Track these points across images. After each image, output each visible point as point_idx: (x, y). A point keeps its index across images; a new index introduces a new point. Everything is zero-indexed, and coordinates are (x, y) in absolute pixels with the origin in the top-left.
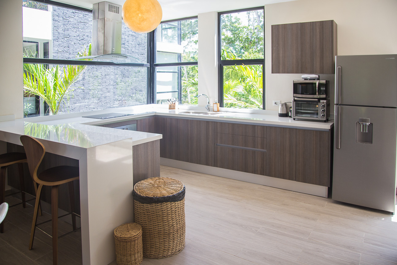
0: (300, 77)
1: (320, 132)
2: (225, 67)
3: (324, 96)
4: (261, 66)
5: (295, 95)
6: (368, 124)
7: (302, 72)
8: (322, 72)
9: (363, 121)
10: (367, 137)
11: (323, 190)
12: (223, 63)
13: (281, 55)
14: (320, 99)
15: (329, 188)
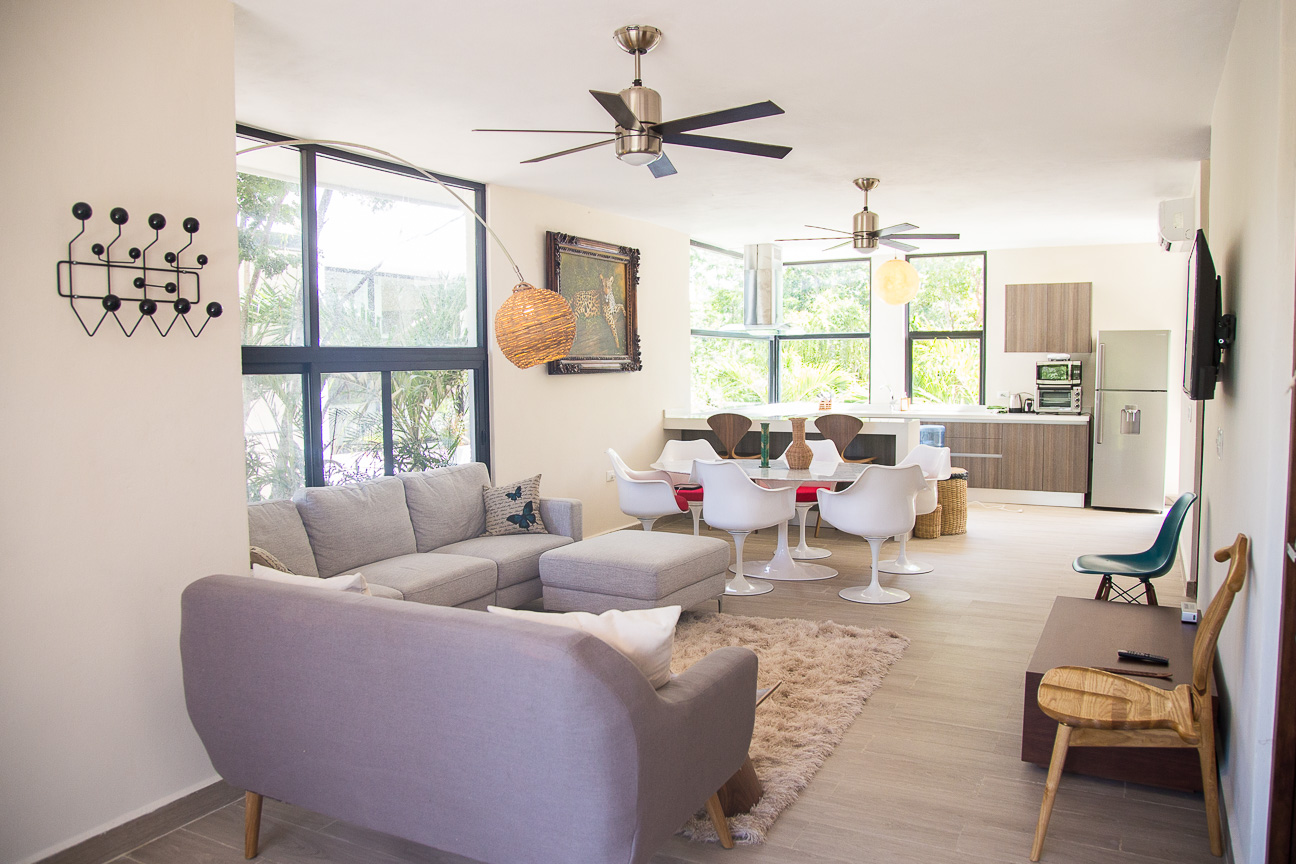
0: (1044, 358)
1: (1076, 427)
2: (914, 341)
3: (1078, 382)
4: (979, 340)
5: (1039, 382)
6: (1135, 411)
7: (1048, 350)
8: (1075, 350)
9: (1128, 407)
10: (1134, 427)
11: (1078, 498)
12: (913, 336)
13: (1019, 327)
14: (1073, 385)
15: (1086, 495)
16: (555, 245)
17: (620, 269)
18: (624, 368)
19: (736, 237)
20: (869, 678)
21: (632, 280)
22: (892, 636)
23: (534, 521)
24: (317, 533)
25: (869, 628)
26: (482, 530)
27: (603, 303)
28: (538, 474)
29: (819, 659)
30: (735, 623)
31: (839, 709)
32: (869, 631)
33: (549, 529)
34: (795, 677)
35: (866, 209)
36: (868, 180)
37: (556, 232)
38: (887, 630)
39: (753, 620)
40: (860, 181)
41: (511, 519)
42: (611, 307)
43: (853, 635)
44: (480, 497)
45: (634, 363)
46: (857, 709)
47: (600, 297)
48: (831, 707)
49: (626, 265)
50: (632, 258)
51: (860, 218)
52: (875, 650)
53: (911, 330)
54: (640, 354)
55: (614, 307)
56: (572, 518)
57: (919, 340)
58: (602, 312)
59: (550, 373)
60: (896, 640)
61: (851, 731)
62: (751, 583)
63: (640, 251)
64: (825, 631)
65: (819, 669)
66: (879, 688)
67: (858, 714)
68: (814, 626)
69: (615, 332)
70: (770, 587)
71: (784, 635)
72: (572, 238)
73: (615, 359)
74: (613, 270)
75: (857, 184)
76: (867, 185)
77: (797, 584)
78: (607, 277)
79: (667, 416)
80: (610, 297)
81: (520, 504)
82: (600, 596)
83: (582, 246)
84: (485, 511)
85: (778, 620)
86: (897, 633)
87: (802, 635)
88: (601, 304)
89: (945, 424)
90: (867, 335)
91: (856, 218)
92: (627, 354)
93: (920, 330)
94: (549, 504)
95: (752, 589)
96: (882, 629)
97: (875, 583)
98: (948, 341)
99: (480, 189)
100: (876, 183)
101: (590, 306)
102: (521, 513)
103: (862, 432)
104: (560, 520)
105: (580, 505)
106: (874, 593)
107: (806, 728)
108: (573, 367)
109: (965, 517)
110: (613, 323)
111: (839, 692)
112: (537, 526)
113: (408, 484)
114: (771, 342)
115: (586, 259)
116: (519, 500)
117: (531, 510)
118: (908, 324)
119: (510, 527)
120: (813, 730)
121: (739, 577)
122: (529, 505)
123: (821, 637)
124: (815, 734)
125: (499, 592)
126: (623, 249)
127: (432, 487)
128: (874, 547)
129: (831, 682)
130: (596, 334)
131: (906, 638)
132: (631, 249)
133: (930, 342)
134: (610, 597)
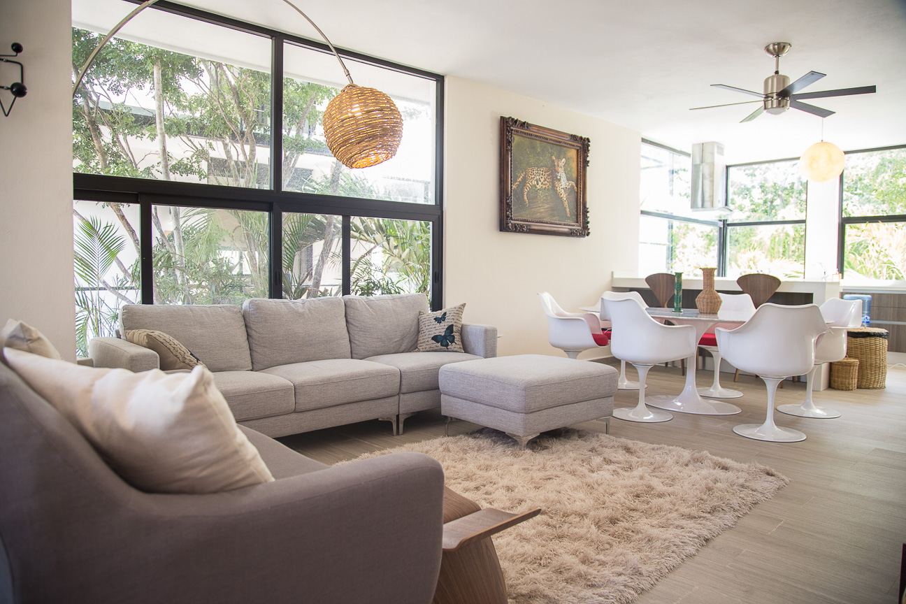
16: (507, 127)
17: (572, 153)
18: (571, 234)
19: (684, 135)
20: (721, 515)
21: (583, 163)
22: (768, 474)
23: (452, 341)
24: (255, 334)
25: (745, 463)
26: (413, 347)
27: (554, 178)
28: (462, 303)
29: (676, 488)
30: (612, 444)
31: (668, 548)
32: (745, 466)
33: (466, 349)
34: (637, 504)
35: (777, 72)
36: (779, 44)
37: (507, 117)
38: (762, 467)
39: (630, 443)
40: (771, 48)
41: (435, 338)
42: (563, 183)
43: (725, 468)
44: (416, 321)
45: (584, 231)
46: (690, 549)
47: (551, 174)
48: (658, 544)
49: (578, 150)
50: (582, 145)
51: (770, 81)
52: (743, 486)
53: (844, 216)
54: (588, 223)
55: (564, 183)
56: (486, 340)
57: (852, 225)
58: (554, 186)
59: (501, 230)
60: (770, 478)
61: (671, 576)
62: (652, 412)
63: (591, 140)
64: (697, 460)
65: (668, 499)
66: (730, 528)
67: (690, 556)
68: (686, 454)
69: (566, 203)
70: (669, 417)
71: (653, 460)
72: (523, 124)
73: (565, 225)
74: (565, 154)
75: (768, 50)
76: (778, 50)
77: (695, 417)
78: (559, 158)
79: (615, 276)
80: (562, 175)
81: (445, 325)
82: (481, 405)
83: (533, 131)
84: (418, 332)
85: (655, 446)
86: (773, 471)
87: (670, 462)
88: (553, 180)
89: (873, 295)
90: (804, 222)
91: (766, 82)
92: (577, 222)
93: (852, 215)
94: (469, 329)
95: (650, 417)
96: (758, 465)
97: (769, 421)
98: (881, 224)
99: (440, 79)
100: (788, 48)
101: (542, 180)
102: (443, 334)
103: (780, 290)
104: (477, 342)
105: (494, 331)
106: (769, 431)
107: (615, 563)
108: (522, 226)
109: (884, 373)
110: (564, 196)
111: (677, 527)
112: (457, 344)
113: (349, 304)
114: (720, 228)
115: (538, 142)
116: (443, 323)
117: (452, 332)
118: (841, 210)
119: (434, 345)
120: (620, 569)
121: (641, 405)
122: (450, 328)
123: (691, 466)
124: (620, 574)
125: (402, 396)
126: (574, 137)
127: (371, 308)
128: (771, 386)
129: (675, 515)
130: (548, 203)
131: (784, 477)
132: (581, 138)
133: (863, 226)
134: (488, 408)
